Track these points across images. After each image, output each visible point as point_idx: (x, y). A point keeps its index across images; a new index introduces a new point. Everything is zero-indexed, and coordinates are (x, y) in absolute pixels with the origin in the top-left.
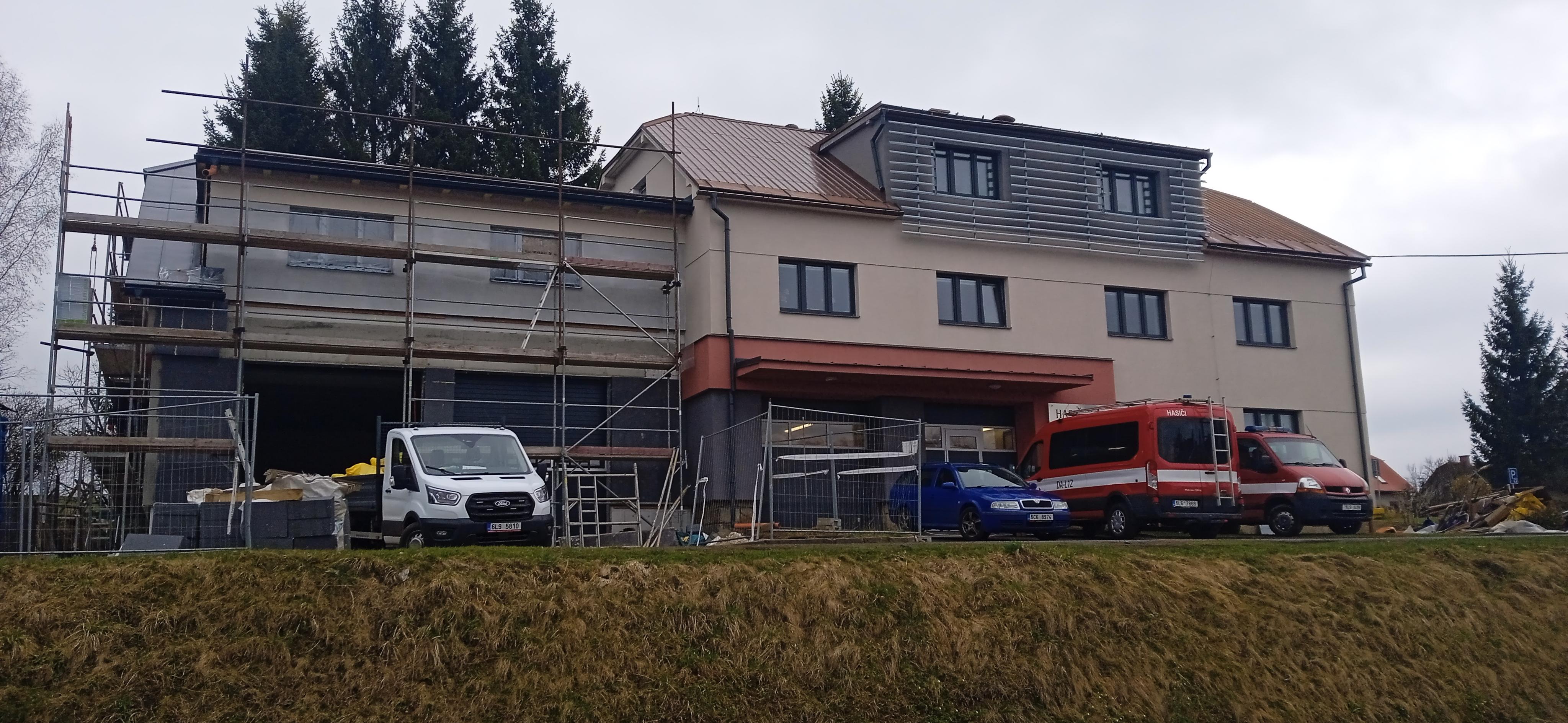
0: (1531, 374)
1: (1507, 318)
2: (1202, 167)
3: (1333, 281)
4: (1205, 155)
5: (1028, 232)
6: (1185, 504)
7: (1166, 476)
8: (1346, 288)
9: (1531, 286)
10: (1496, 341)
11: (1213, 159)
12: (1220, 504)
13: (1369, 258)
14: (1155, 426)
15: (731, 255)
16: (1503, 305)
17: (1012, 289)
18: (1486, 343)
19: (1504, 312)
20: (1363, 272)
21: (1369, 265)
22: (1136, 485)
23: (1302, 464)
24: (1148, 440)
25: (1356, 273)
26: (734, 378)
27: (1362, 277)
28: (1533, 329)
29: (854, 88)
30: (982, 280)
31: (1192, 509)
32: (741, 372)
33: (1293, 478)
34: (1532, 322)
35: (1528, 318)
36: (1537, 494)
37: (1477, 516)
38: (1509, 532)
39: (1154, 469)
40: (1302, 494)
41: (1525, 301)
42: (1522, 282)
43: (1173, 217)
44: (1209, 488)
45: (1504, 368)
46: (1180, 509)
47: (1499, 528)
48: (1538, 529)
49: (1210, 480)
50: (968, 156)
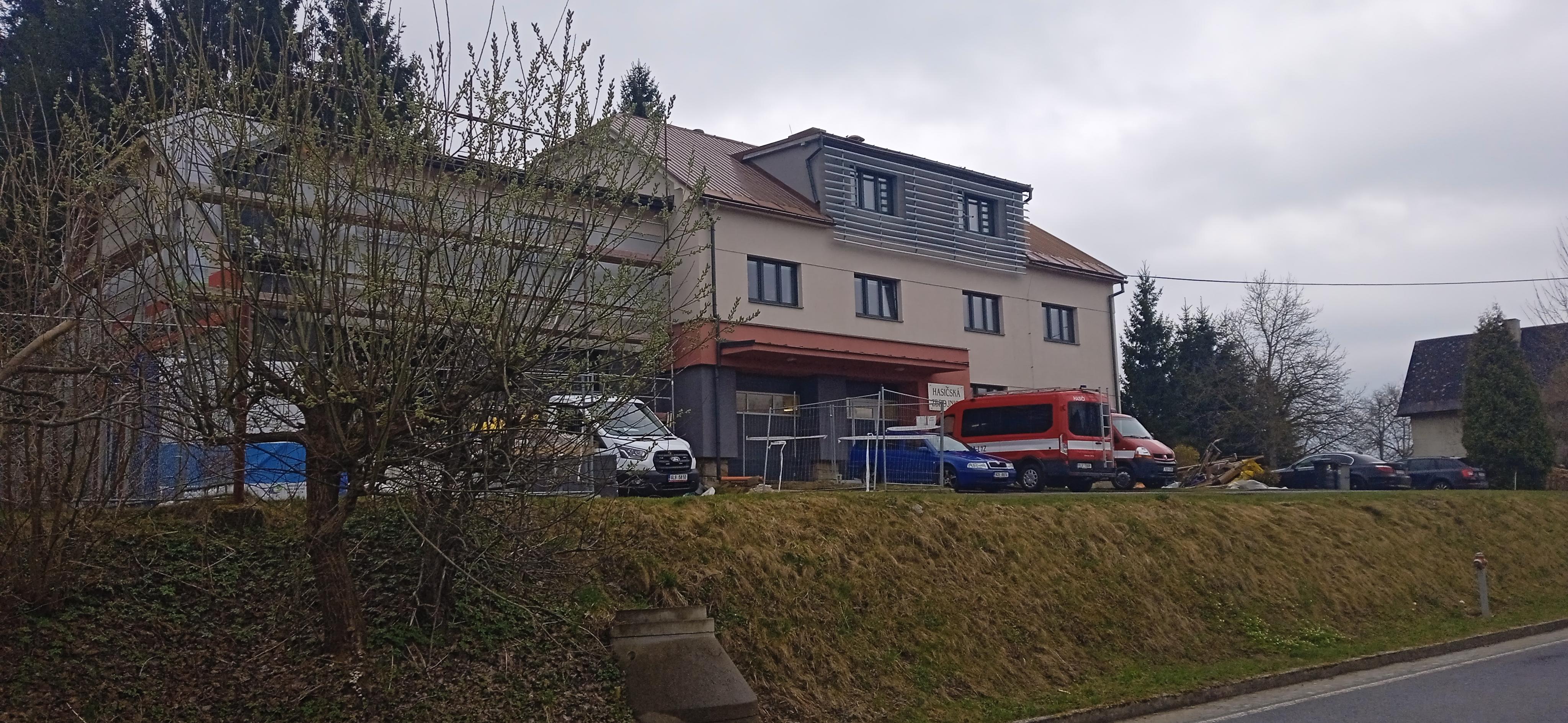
0: (1156, 363)
1: (1141, 317)
2: (1025, 198)
3: (1103, 293)
4: (1028, 189)
5: (916, 244)
6: (1084, 466)
7: (1075, 445)
8: (1110, 299)
9: (1160, 292)
10: (1132, 335)
11: (1033, 192)
12: (1106, 466)
13: (1126, 277)
14: (1066, 408)
15: (716, 252)
16: (1139, 307)
17: (904, 289)
18: (1124, 336)
19: (1139, 312)
20: (1122, 288)
21: (1126, 282)
22: (1050, 452)
23: (1134, 437)
24: (1062, 418)
25: (1117, 288)
26: (719, 356)
27: (1122, 291)
28: (1159, 327)
29: (651, 77)
30: (881, 280)
31: (1087, 470)
32: (726, 352)
33: (1132, 447)
34: (1159, 322)
35: (1157, 316)
36: (1257, 461)
37: (1212, 476)
38: (1241, 488)
39: (1065, 440)
40: (1137, 459)
41: (1155, 305)
42: (1153, 289)
43: (1007, 237)
44: (1099, 454)
45: (1138, 357)
46: (1081, 470)
47: (1233, 485)
48: (1264, 487)
49: (1099, 448)
50: (872, 178)
